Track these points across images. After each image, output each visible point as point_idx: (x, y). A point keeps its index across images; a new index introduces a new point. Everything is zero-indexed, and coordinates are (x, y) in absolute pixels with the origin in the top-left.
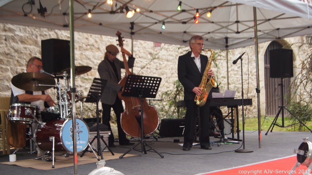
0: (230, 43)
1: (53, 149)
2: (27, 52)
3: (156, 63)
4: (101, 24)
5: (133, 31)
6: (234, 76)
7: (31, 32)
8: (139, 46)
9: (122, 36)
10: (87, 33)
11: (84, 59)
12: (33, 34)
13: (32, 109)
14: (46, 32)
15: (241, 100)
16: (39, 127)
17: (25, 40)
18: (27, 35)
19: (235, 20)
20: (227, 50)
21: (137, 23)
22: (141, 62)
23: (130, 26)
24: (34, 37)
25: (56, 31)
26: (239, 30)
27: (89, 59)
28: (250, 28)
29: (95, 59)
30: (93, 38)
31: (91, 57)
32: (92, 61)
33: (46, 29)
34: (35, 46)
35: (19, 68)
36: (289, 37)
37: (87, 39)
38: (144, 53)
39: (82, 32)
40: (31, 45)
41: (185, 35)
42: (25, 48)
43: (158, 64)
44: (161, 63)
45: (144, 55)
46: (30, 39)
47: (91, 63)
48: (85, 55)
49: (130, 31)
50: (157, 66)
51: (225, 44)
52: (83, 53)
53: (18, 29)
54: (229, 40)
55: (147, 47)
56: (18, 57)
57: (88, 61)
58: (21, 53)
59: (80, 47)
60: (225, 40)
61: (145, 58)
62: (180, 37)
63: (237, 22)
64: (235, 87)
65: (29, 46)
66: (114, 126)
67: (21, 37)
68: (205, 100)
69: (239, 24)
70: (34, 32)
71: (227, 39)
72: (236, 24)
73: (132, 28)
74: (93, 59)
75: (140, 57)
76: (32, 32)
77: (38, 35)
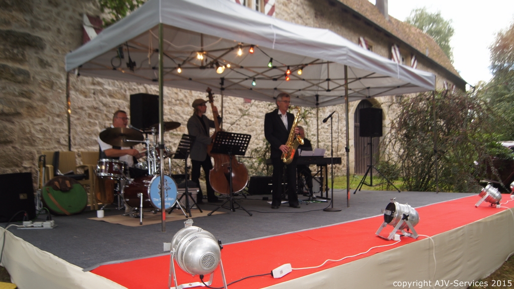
0: (320, 101)
1: (141, 206)
2: (115, 106)
3: (246, 119)
4: (190, 79)
5: (224, 87)
6: (324, 134)
7: (119, 86)
8: (229, 102)
9: (212, 92)
10: (177, 88)
11: (173, 114)
12: (121, 88)
13: (120, 164)
14: (135, 86)
15: (330, 158)
16: (127, 183)
17: (114, 94)
18: (116, 89)
19: (326, 78)
20: (318, 108)
21: (227, 79)
22: (231, 118)
23: (220, 81)
24: (123, 91)
25: (146, 85)
26: (330, 88)
27: (178, 114)
28: (341, 86)
29: (185, 114)
30: (183, 93)
31: (180, 112)
32: (181, 117)
33: (135, 83)
34: (124, 100)
35: (107, 122)
36: (379, 96)
37: (176, 93)
38: (234, 109)
39: (172, 87)
40: (119, 99)
41: (276, 91)
42: (114, 102)
43: (248, 121)
44: (251, 119)
45: (234, 111)
46: (119, 93)
47: (180, 118)
48: (174, 110)
49: (220, 86)
50: (247, 123)
51: (316, 102)
52: (173, 108)
53: (107, 83)
54: (319, 98)
55: (237, 103)
56: (107, 112)
57: (177, 116)
58: (110, 107)
59: (169, 102)
60: (315, 98)
61: (235, 115)
62: (270, 94)
63: (328, 80)
64: (325, 145)
65: (117, 100)
66: (203, 183)
67: (110, 91)
68: (291, 157)
69: (330, 82)
70: (123, 86)
71: (317, 96)
72: (326, 83)
73: (222, 84)
74: (182, 115)
75: (230, 113)
76: (121, 86)
77: (127, 89)
